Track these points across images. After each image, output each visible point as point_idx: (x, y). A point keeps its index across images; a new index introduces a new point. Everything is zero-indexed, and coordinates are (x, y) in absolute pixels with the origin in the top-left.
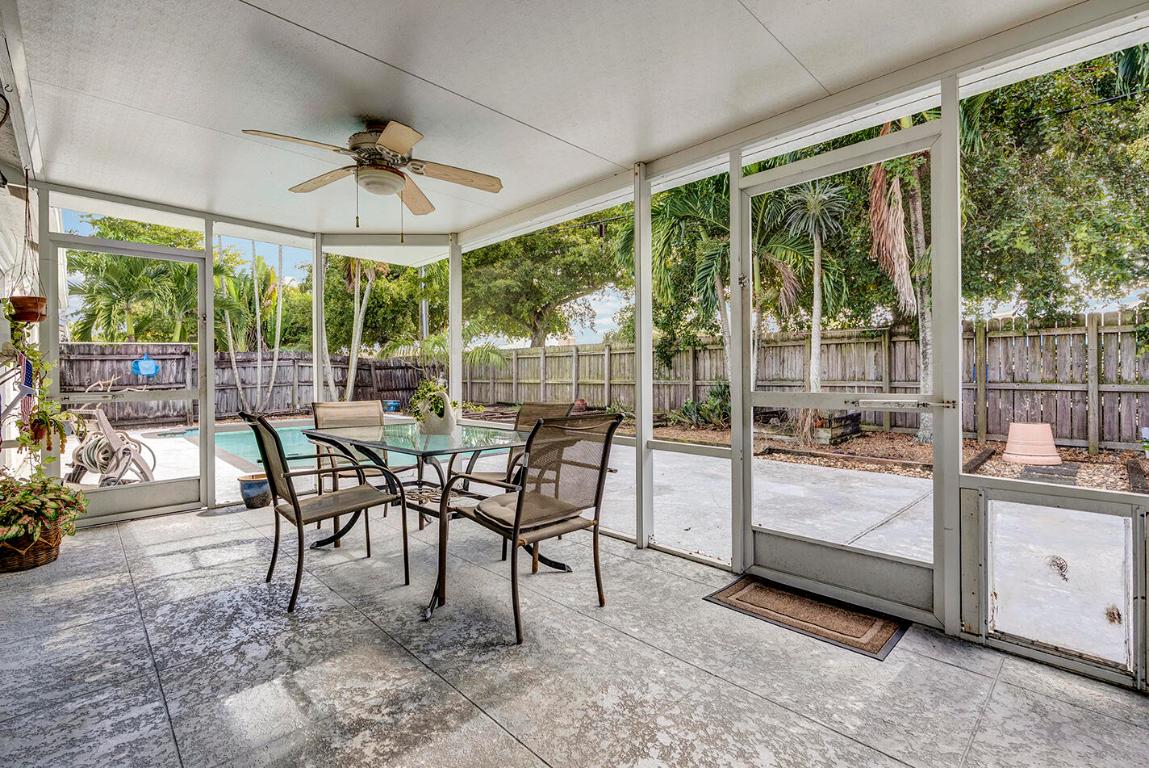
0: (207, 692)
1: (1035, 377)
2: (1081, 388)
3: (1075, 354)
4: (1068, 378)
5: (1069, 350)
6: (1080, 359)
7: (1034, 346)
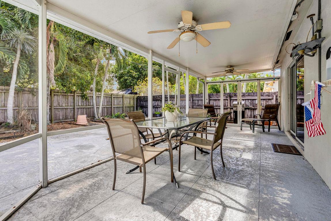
0: (253, 161)
1: (64, 105)
2: (73, 107)
3: (71, 100)
4: (70, 105)
5: (70, 99)
6: (72, 101)
7: (64, 97)
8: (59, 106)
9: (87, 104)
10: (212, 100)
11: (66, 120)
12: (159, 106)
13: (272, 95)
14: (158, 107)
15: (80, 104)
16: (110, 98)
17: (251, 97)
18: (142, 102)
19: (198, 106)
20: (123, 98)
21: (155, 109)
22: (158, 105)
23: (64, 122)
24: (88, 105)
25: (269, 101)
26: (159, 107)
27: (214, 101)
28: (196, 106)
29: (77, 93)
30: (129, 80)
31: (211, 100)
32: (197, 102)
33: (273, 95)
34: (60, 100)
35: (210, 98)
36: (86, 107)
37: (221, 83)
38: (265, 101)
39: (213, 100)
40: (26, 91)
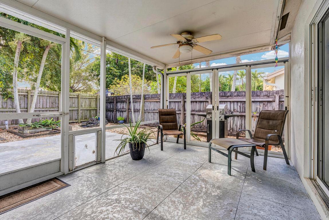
13: (274, 96)
16: (57, 98)
17: (241, 97)
20: (78, 98)
21: (120, 112)
22: (123, 108)
25: (269, 104)
26: (125, 111)
30: (109, 79)
33: (275, 94)
35: (185, 99)
37: (187, 73)
38: (262, 105)
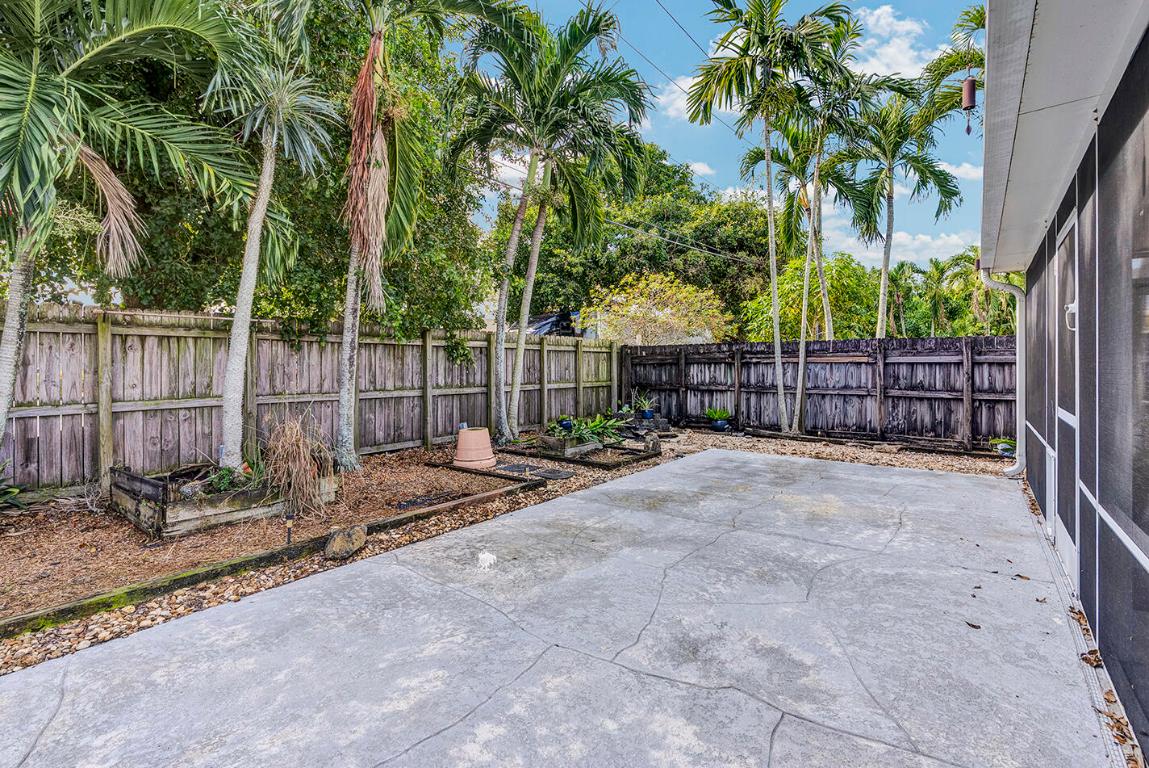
1: (390, 385)
2: (417, 393)
3: (414, 363)
4: (410, 385)
5: (411, 359)
6: (417, 367)
7: (389, 354)
8: (375, 390)
9: (465, 378)
10: (986, 367)
11: (398, 446)
12: (720, 388)
14: (717, 391)
15: (441, 382)
16: (537, 354)
18: (640, 370)
19: (913, 388)
20: (576, 352)
21: (702, 394)
22: (713, 382)
23: (391, 452)
24: (468, 382)
26: (722, 391)
27: (995, 369)
28: (900, 389)
29: (434, 338)
31: (981, 364)
32: (903, 371)
34: (377, 362)
35: (977, 357)
36: (461, 391)
39: (990, 364)
40: (267, 330)
